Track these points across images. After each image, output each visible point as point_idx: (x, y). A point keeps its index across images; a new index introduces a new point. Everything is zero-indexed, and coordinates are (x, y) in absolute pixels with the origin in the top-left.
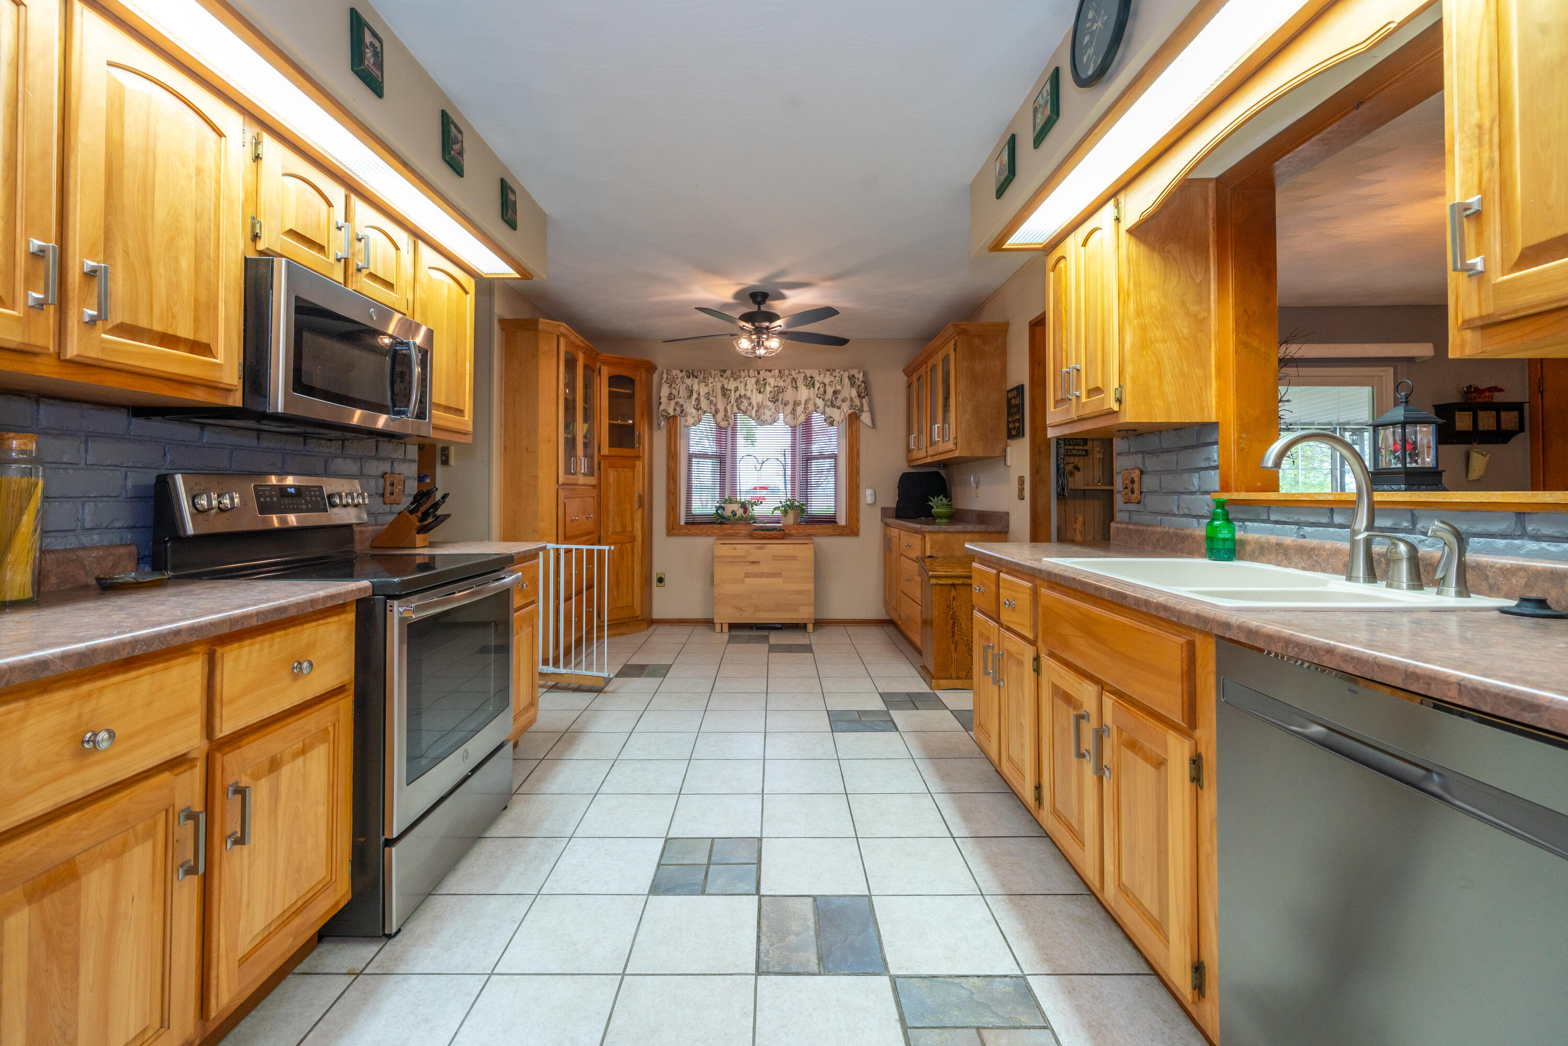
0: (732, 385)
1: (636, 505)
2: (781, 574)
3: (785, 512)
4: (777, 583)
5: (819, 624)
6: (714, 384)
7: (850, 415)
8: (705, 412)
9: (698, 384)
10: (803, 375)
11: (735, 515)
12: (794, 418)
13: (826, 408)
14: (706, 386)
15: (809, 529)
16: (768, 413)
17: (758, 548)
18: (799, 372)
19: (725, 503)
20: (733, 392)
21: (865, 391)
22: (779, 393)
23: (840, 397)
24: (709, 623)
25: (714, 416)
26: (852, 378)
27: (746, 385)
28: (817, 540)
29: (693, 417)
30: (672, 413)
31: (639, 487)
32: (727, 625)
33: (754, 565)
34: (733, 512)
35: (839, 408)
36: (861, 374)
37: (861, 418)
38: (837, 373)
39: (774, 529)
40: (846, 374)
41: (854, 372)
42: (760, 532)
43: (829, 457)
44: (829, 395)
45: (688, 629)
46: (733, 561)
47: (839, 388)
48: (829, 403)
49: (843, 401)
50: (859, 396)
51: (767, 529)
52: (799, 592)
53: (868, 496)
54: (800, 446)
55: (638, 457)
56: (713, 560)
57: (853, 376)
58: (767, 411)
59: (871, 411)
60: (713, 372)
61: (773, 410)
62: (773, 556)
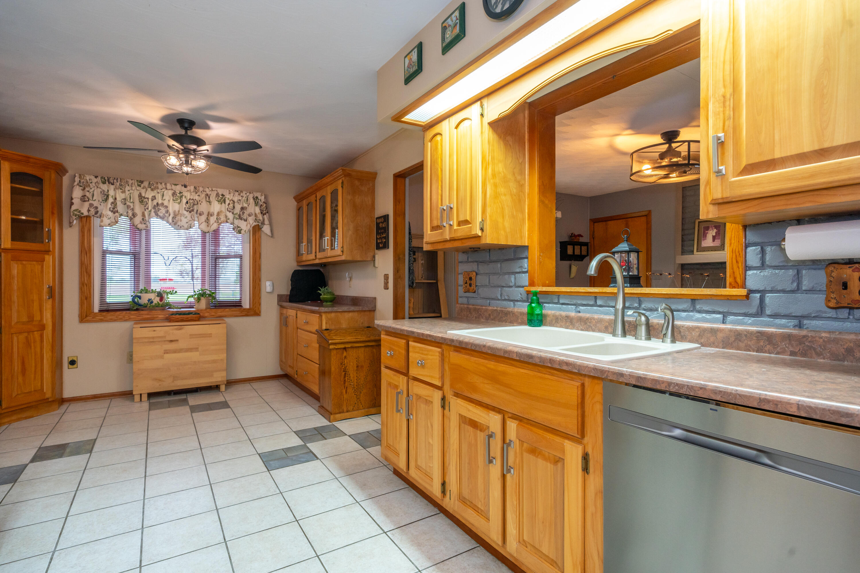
0: (149, 194)
1: (45, 296)
2: (197, 348)
3: (199, 300)
4: (194, 356)
5: (230, 383)
6: (131, 191)
7: (254, 228)
8: (121, 215)
9: (115, 190)
10: (216, 192)
11: (152, 302)
12: (208, 226)
13: (235, 220)
14: (122, 192)
15: (220, 312)
16: (184, 220)
17: (177, 329)
18: (212, 190)
19: (141, 293)
20: (150, 200)
21: (266, 210)
22: (194, 205)
23: (247, 212)
24: (128, 395)
25: (131, 219)
26: (256, 199)
27: (163, 195)
28: (228, 320)
29: (109, 219)
30: (86, 213)
31: (48, 279)
32: (146, 395)
33: (173, 343)
34: (149, 300)
35: (246, 220)
36: (263, 197)
37: (263, 229)
38: (243, 194)
39: (190, 313)
40: (251, 196)
41: (258, 195)
42: (178, 316)
43: (235, 256)
44: (237, 210)
45: (105, 403)
46: (152, 341)
47: (245, 205)
48: (237, 216)
49: (249, 215)
50: (262, 213)
51: (184, 313)
52: (214, 361)
53: (267, 286)
54: (210, 248)
55: (47, 252)
56: (131, 340)
57: (257, 197)
58: (183, 218)
59: (271, 224)
60: (130, 182)
61: (189, 218)
62: (190, 335)
